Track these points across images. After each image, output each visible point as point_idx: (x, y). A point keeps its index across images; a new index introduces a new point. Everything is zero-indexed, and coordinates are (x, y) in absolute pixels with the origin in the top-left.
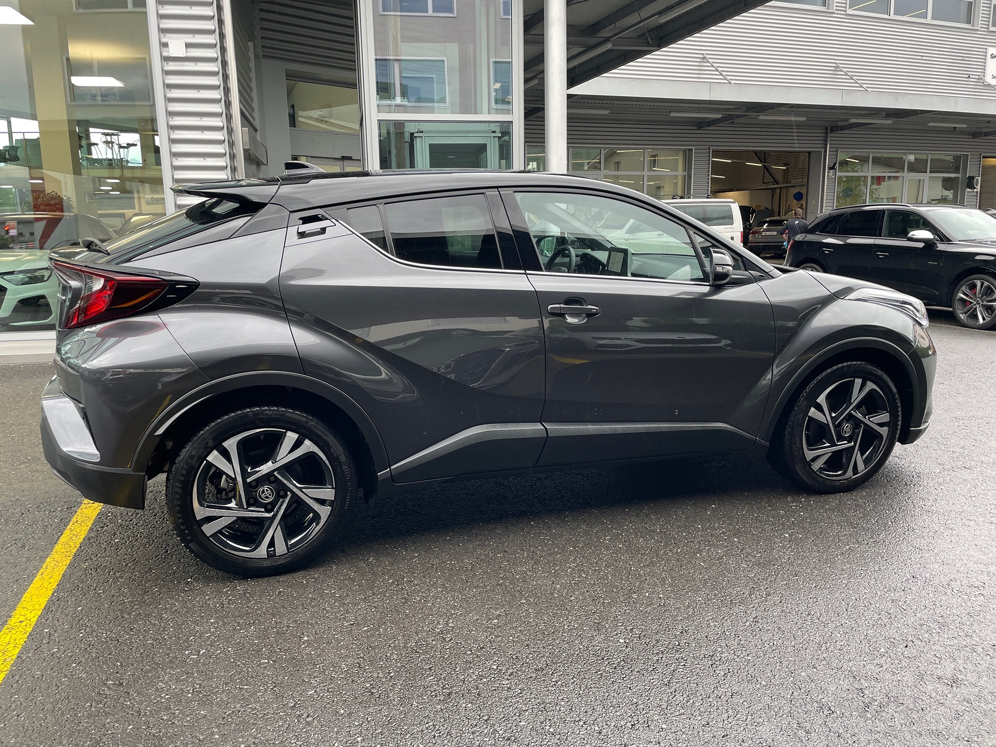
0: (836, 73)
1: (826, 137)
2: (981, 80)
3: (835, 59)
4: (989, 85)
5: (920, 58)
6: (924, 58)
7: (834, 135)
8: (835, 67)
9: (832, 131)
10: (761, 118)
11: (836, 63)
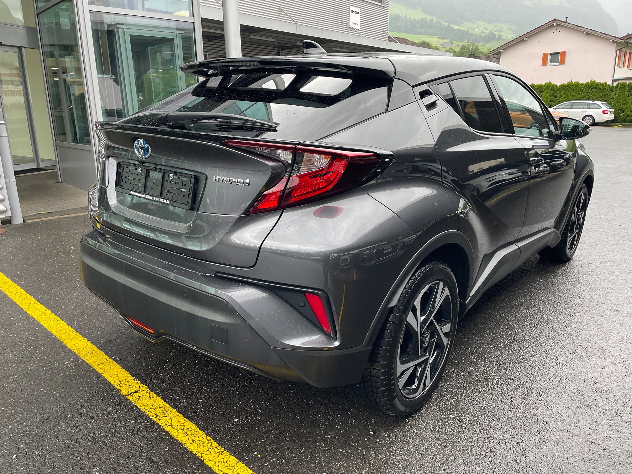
0: (280, 13)
1: (279, 53)
2: (348, 24)
3: (279, 4)
4: (352, 28)
5: (320, 8)
6: (322, 9)
7: (283, 52)
8: (279, 9)
9: (282, 49)
10: (252, 37)
11: (280, 7)
